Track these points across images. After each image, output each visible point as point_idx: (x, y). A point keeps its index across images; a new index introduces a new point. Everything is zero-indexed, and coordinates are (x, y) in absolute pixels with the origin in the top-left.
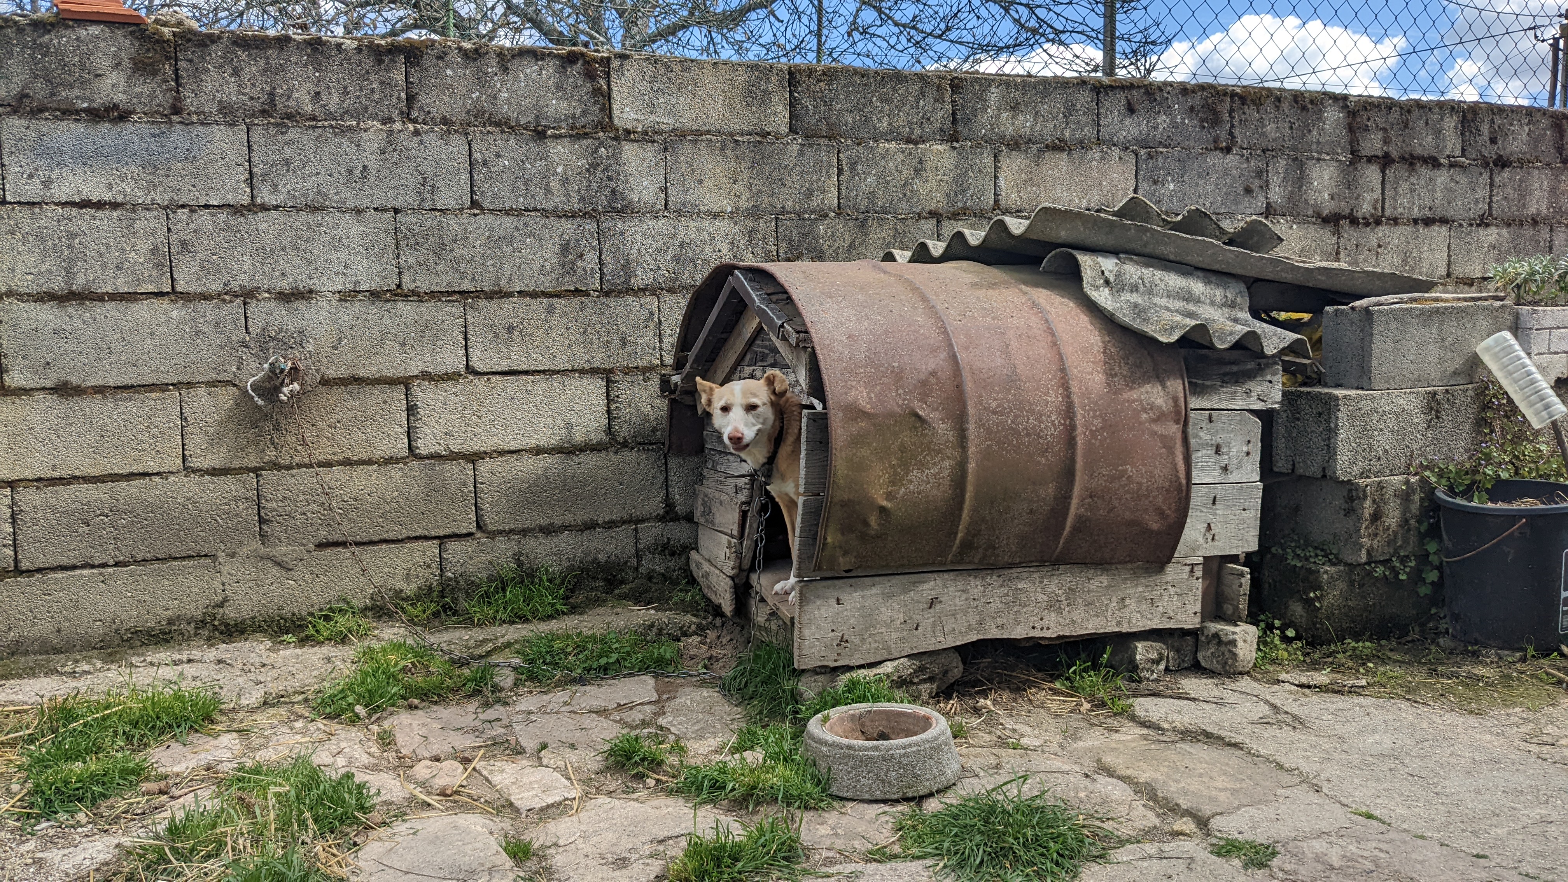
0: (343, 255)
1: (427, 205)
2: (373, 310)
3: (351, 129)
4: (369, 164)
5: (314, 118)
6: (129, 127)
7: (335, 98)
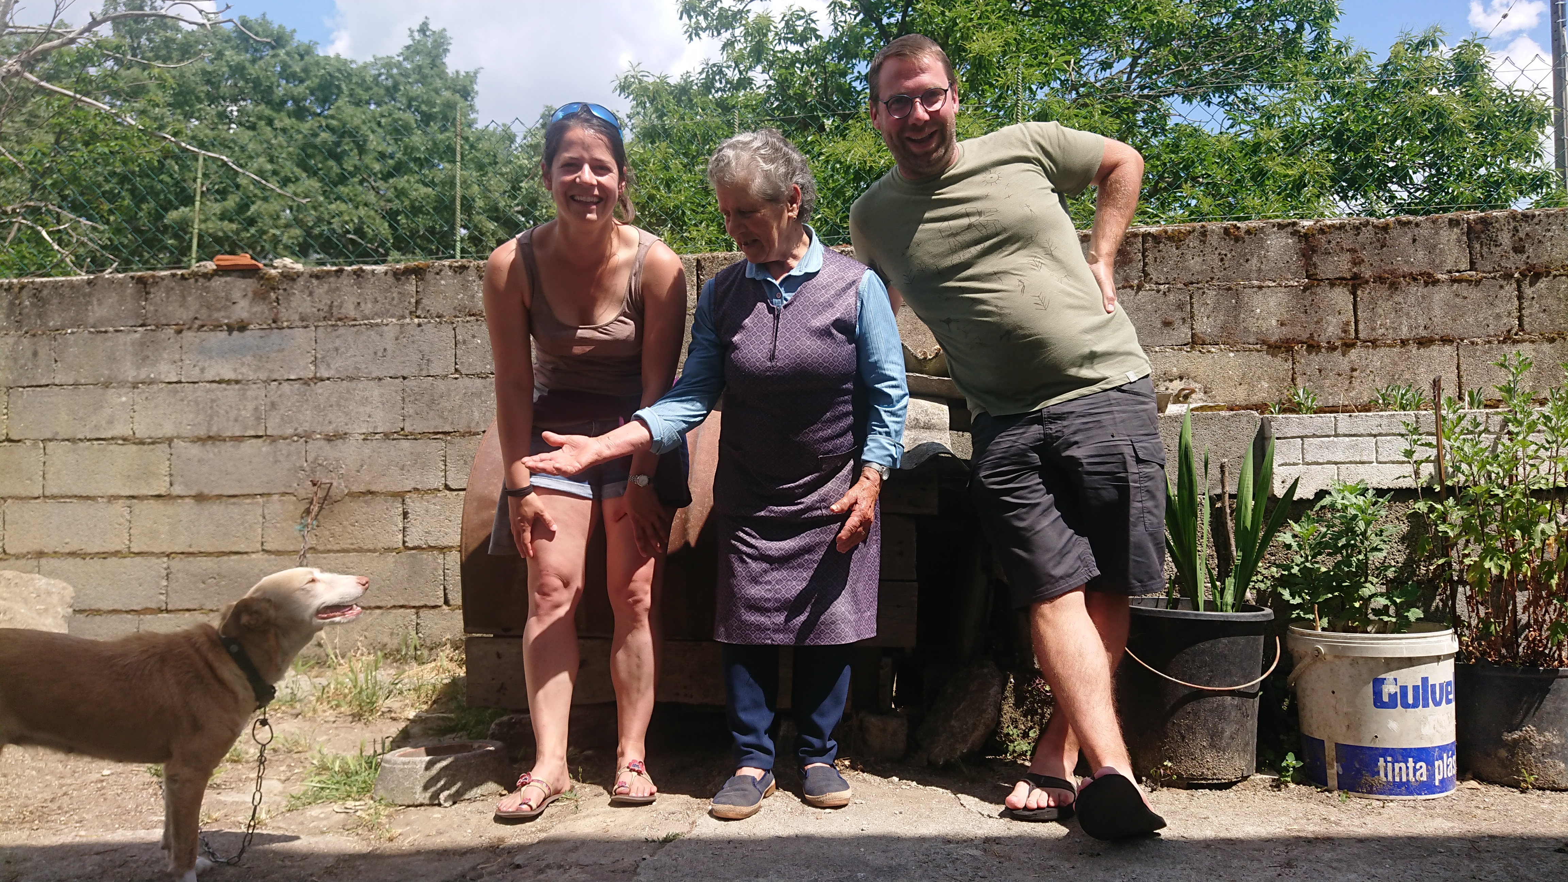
0: (368, 409)
1: (424, 373)
2: (384, 445)
3: (377, 325)
4: (388, 347)
5: (355, 320)
6: (248, 333)
7: (370, 305)
